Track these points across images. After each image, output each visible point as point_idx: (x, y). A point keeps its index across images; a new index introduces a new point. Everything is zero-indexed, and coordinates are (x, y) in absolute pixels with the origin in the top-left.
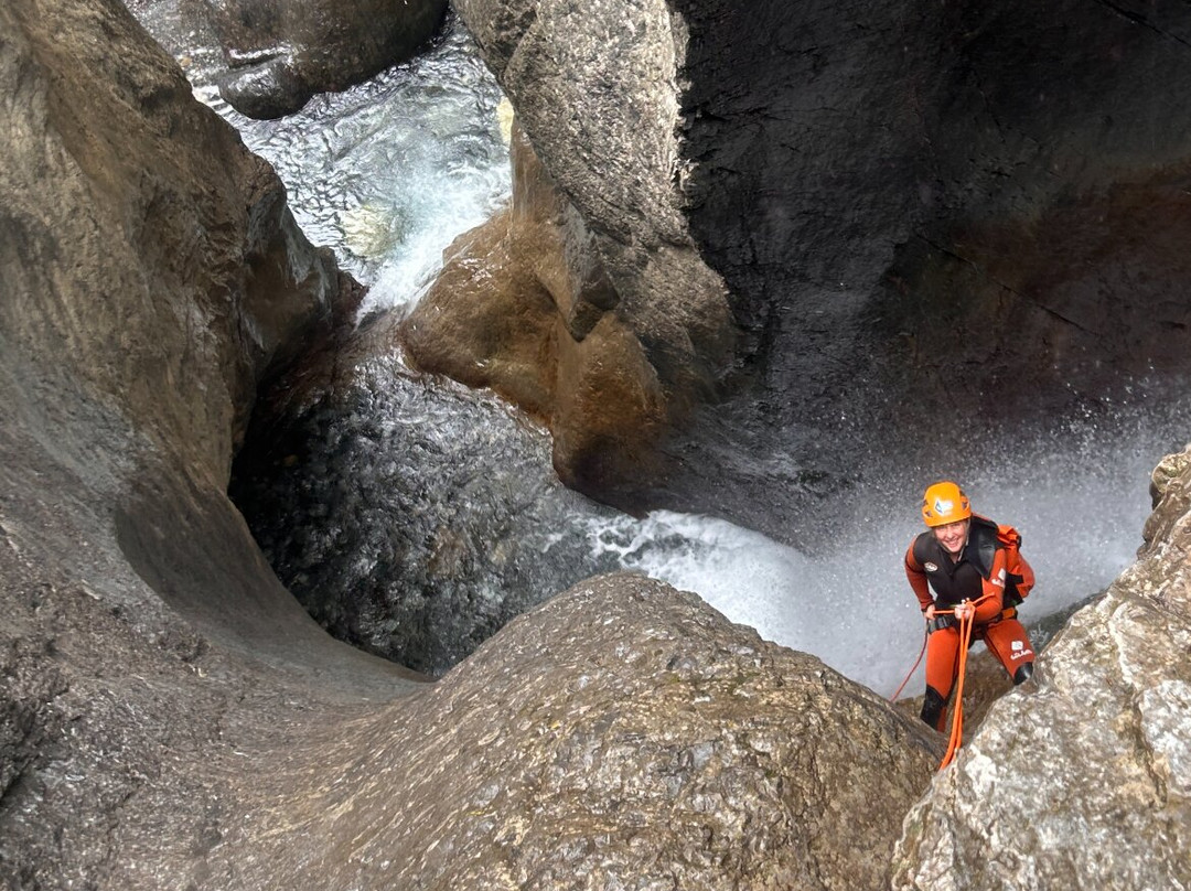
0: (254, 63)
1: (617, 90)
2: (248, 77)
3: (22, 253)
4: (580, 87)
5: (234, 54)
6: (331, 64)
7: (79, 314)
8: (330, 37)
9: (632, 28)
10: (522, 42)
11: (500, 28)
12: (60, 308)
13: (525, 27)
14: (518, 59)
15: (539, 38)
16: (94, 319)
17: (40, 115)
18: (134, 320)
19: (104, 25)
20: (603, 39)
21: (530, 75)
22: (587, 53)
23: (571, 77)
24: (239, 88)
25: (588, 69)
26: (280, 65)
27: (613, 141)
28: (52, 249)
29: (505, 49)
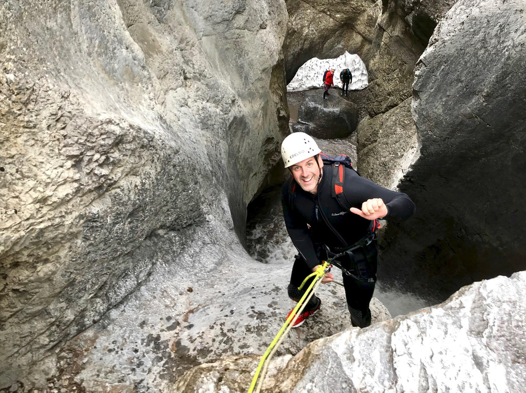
0: (303, 123)
1: (387, 167)
2: (299, 126)
3: (243, 130)
4: (378, 162)
5: (299, 120)
6: (319, 132)
7: (245, 149)
8: (323, 127)
9: (399, 155)
10: (369, 146)
11: (366, 140)
12: (242, 146)
13: (372, 143)
14: (366, 150)
15: (374, 147)
16: (247, 152)
17: (262, 105)
18: (253, 158)
19: (281, 97)
20: (391, 154)
21: (367, 155)
22: (384, 155)
23: (377, 159)
24: (296, 127)
25: (382, 159)
26: (308, 127)
27: (379, 178)
28: (248, 134)
29: (364, 146)
